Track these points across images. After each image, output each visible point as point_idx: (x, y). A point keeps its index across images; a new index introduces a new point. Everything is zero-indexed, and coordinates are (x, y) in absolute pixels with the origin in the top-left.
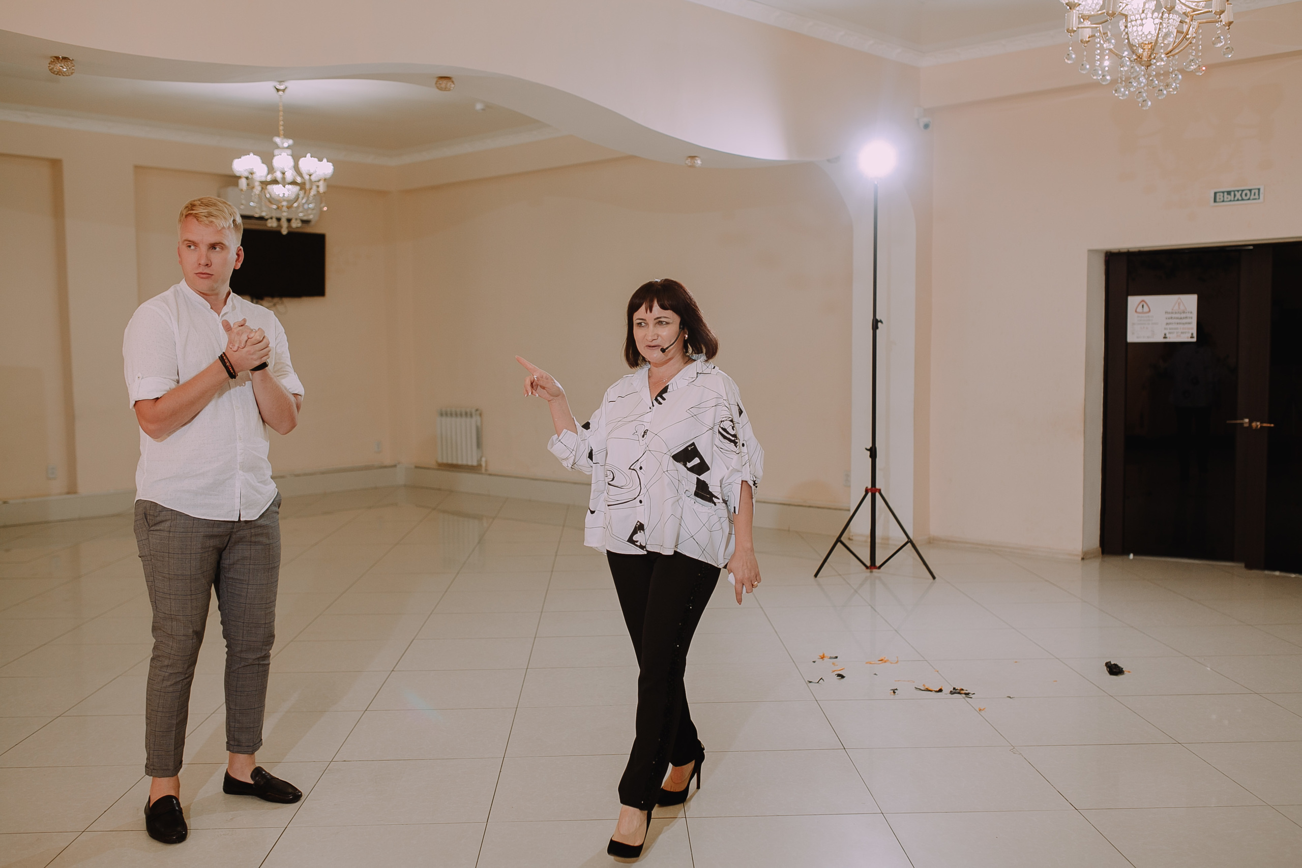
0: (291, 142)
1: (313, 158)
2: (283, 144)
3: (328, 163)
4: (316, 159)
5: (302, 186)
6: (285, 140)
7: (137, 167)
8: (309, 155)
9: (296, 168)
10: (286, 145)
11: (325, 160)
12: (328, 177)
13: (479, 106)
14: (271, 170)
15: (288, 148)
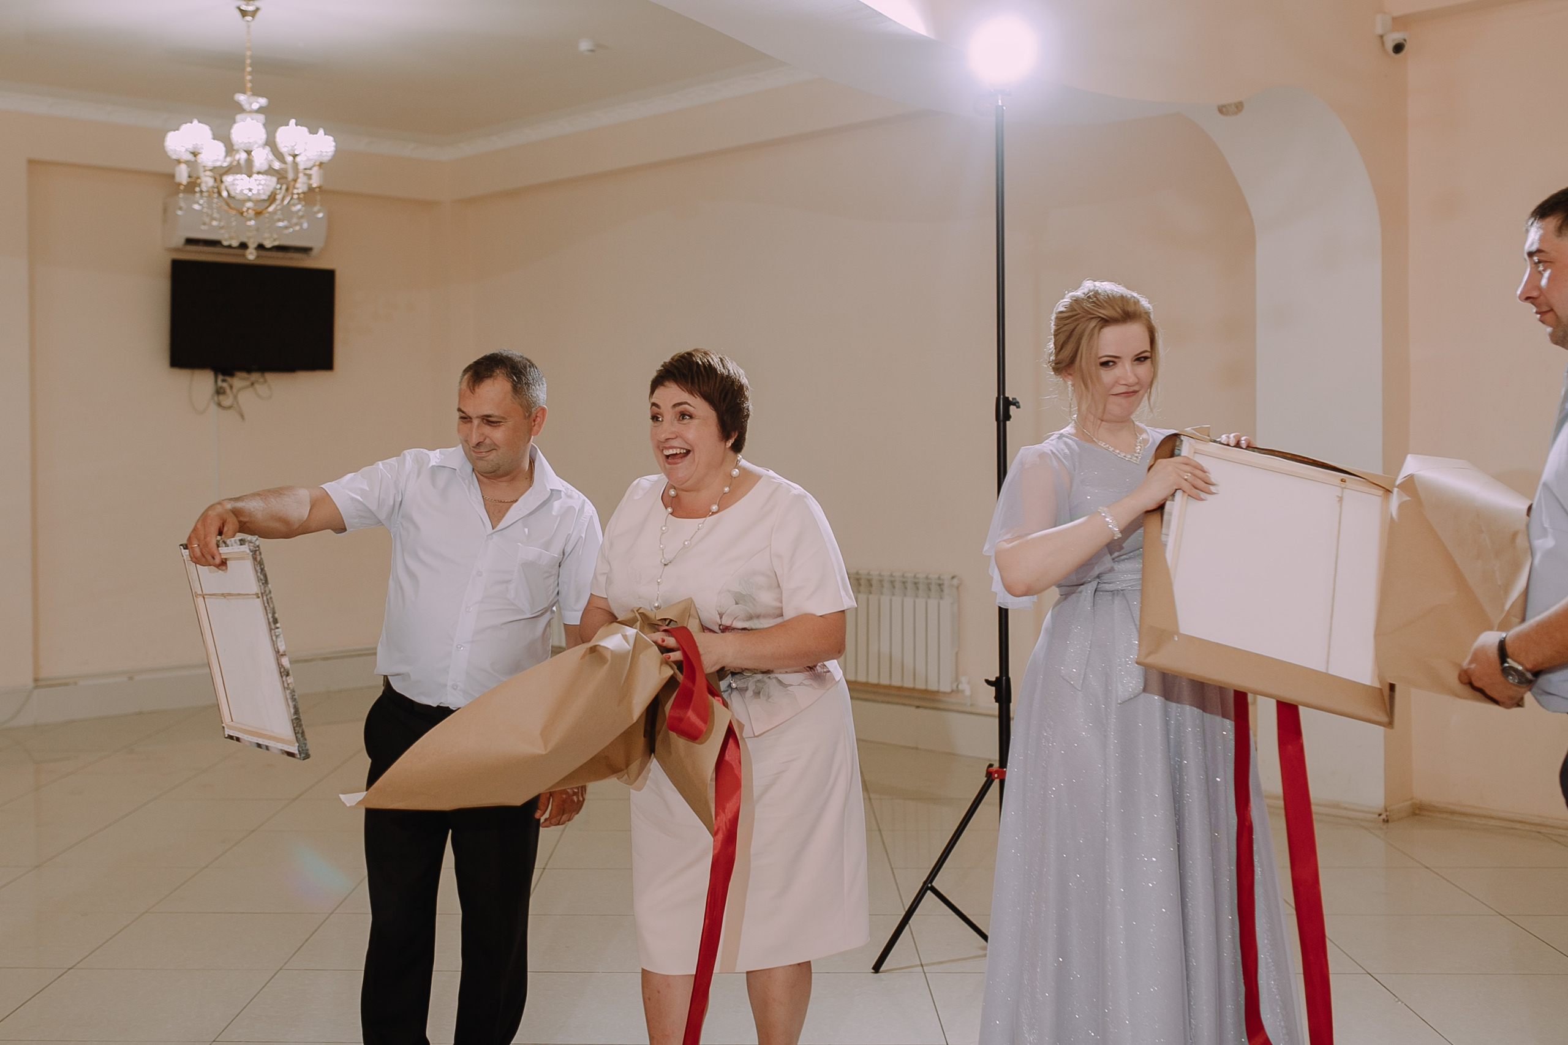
0: (263, 101)
1: (299, 127)
2: (251, 104)
3: (326, 136)
4: (305, 129)
5: (281, 176)
6: (253, 99)
7: (31, 162)
8: (293, 122)
9: (271, 143)
10: (255, 106)
11: (321, 132)
12: (326, 159)
13: (584, 46)
14: (230, 149)
15: (260, 110)
